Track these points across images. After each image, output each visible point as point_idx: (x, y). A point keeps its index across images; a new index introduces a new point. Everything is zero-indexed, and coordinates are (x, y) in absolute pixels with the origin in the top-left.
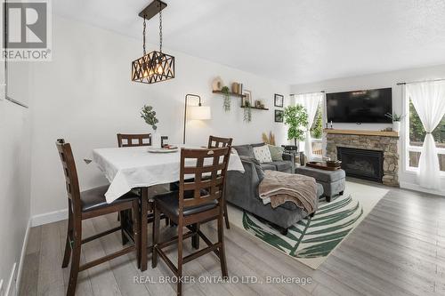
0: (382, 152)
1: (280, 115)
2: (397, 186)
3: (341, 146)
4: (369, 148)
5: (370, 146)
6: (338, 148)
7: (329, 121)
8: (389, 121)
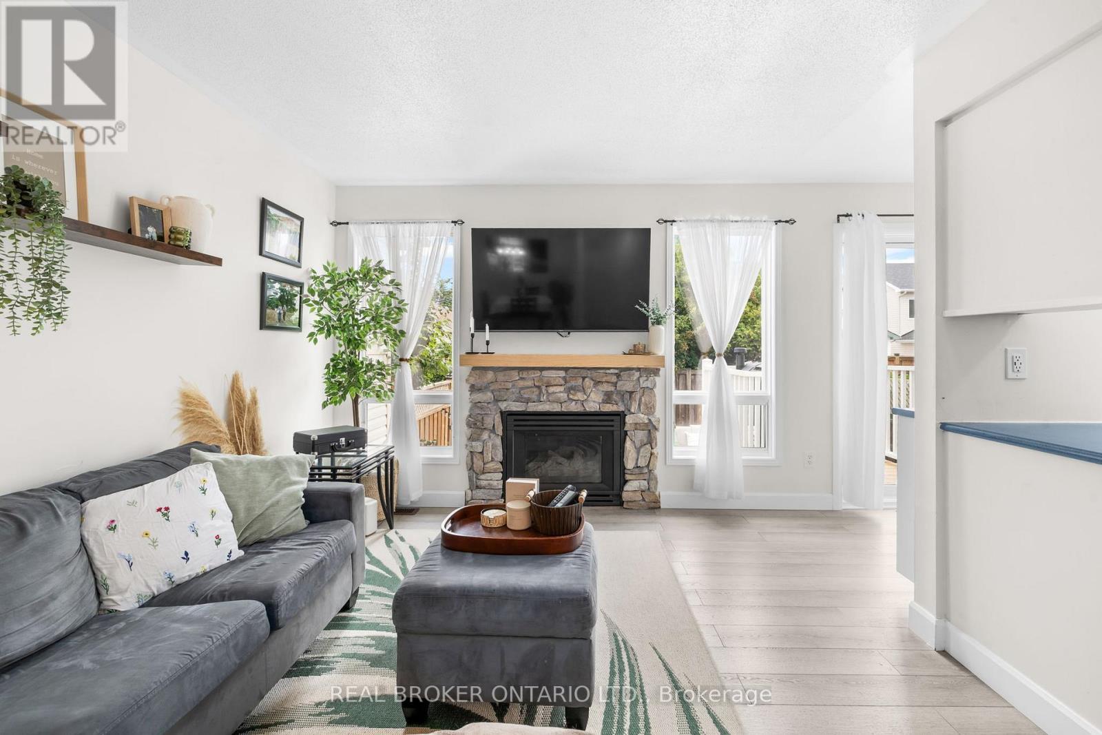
0: (621, 416)
1: (285, 301)
2: (653, 507)
3: (516, 407)
4: (592, 406)
5: (594, 402)
6: (506, 416)
7: (479, 327)
8: (639, 323)
